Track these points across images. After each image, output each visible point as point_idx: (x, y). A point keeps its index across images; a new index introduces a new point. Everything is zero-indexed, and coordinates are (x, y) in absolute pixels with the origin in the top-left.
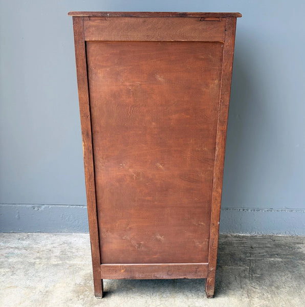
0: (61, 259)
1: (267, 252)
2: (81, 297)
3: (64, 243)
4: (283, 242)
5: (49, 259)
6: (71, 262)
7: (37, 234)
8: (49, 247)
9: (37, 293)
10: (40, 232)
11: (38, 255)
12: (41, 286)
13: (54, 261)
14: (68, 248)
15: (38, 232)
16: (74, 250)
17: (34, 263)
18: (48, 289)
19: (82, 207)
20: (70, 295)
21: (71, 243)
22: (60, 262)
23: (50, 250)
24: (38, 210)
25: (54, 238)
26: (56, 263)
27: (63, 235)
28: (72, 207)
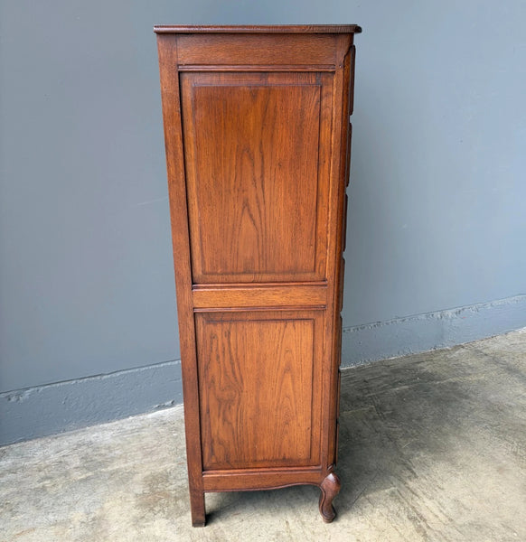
0: (88, 469)
2: (157, 509)
3: (79, 446)
4: (400, 366)
5: (66, 474)
6: (110, 469)
7: (18, 445)
8: (55, 457)
9: (78, 527)
10: (25, 440)
11: (42, 474)
12: (78, 515)
13: (78, 475)
14: (89, 451)
15: (20, 441)
16: (103, 452)
17: (44, 488)
18: (93, 516)
19: (98, 378)
20: (136, 512)
21: (91, 443)
22: (90, 474)
23: (61, 462)
24: (18, 399)
25: (55, 443)
26: (83, 477)
27: (69, 435)
28: (81, 381)
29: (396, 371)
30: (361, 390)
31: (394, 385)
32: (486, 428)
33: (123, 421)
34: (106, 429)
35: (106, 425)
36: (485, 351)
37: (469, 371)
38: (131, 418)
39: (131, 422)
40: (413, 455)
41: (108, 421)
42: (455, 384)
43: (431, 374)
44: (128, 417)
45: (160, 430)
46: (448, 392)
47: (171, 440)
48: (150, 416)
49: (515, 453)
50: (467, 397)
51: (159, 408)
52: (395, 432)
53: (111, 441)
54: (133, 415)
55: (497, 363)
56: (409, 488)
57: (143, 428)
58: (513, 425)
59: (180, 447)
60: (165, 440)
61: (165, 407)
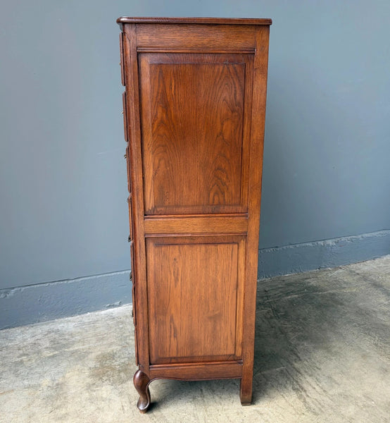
0: (55, 349)
1: (281, 292)
2: (105, 378)
3: (49, 332)
4: (292, 281)
5: (39, 352)
6: (71, 349)
7: (4, 331)
8: (31, 340)
9: (45, 390)
10: (9, 328)
11: (21, 352)
12: (46, 381)
13: (47, 353)
14: (57, 336)
15: (6, 328)
16: (67, 337)
17: (22, 362)
18: (57, 382)
19: (65, 282)
20: (89, 380)
21: (58, 330)
22: (56, 352)
23: (35, 344)
24: (6, 296)
25: (31, 330)
26: (51, 354)
27: (42, 325)
28: (53, 284)
29: (289, 285)
30: (262, 297)
31: (288, 294)
32: (355, 326)
33: (83, 315)
34: (70, 321)
35: (70, 318)
36: (357, 272)
37: (344, 285)
38: (89, 313)
39: (89, 317)
40: (299, 345)
41: (72, 315)
42: (333, 294)
43: (316, 287)
44: (87, 312)
45: (110, 322)
46: (328, 300)
47: (118, 330)
48: (103, 312)
49: (376, 345)
50: (342, 304)
51: (110, 307)
52: (286, 328)
53: (73, 330)
54: (90, 312)
55: (365, 280)
56: (294, 368)
57: (97, 321)
58: (377, 324)
59: (125, 335)
60: (113, 330)
61: (114, 306)
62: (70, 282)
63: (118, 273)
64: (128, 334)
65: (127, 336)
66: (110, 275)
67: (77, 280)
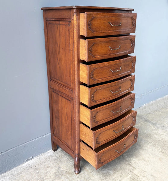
33: (12, 170)
34: (5, 176)
35: (5, 174)
38: (15, 168)
39: (16, 170)
40: (130, 160)
41: (5, 171)
44: (14, 168)
45: (30, 170)
47: (37, 175)
48: (24, 165)
51: (27, 161)
54: (16, 167)
55: (141, 119)
56: (135, 174)
57: (22, 171)
58: (156, 141)
59: (42, 177)
60: (34, 175)
61: (29, 160)
62: (3, 153)
63: (31, 141)
64: (44, 176)
65: (43, 178)
66: (26, 143)
67: (7, 152)
